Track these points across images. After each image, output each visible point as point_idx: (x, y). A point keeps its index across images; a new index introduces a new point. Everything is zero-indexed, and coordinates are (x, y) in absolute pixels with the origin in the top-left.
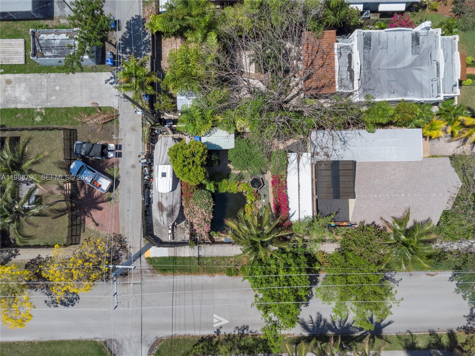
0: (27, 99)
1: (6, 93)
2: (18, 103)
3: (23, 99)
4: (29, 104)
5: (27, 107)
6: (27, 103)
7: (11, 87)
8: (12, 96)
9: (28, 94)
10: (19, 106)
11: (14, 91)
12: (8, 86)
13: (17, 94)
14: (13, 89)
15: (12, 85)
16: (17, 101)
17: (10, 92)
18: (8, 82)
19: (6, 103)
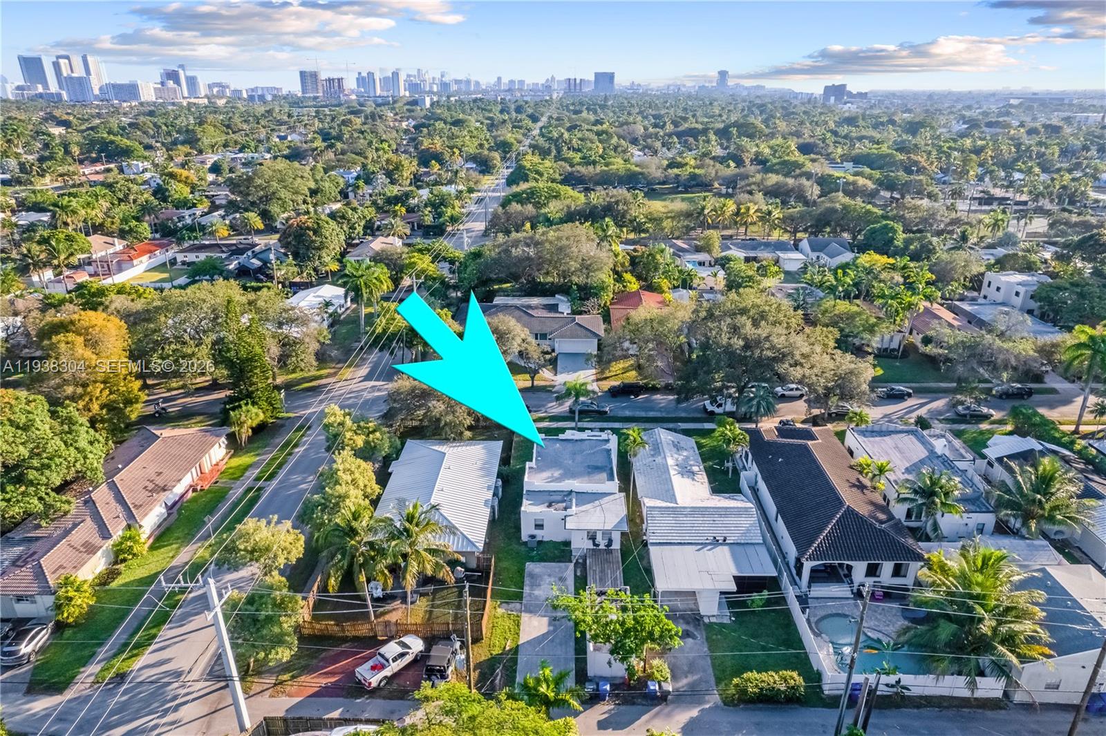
0: (536, 596)
1: (546, 577)
2: (531, 588)
3: (537, 593)
4: (528, 597)
5: (524, 595)
6: (530, 596)
7: (555, 582)
8: (541, 582)
9: (543, 598)
10: (527, 588)
11: (549, 584)
12: (557, 579)
13: (544, 586)
14: (552, 583)
15: (558, 582)
16: (534, 587)
17: (548, 580)
18: (562, 579)
19: (533, 576)
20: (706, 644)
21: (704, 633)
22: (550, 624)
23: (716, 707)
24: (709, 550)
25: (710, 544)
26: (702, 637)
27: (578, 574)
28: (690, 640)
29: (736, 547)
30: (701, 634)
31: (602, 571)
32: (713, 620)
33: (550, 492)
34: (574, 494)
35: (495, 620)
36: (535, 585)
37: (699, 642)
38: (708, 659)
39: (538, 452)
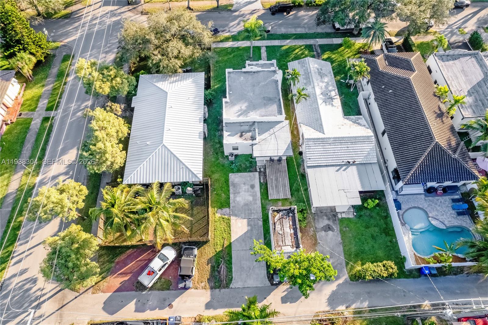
0: (238, 202)
1: (243, 185)
2: (234, 195)
3: (238, 199)
4: (233, 203)
5: (231, 202)
6: (234, 202)
7: (248, 189)
8: (240, 190)
9: (242, 203)
10: (232, 196)
11: (245, 191)
12: (249, 186)
13: (242, 193)
14: (247, 190)
15: (250, 189)
16: (236, 194)
18: (253, 187)
19: (234, 185)
20: (340, 236)
21: (338, 226)
22: (249, 225)
23: (345, 282)
24: (344, 170)
25: (345, 165)
26: (337, 230)
27: (262, 181)
28: (330, 233)
29: (360, 166)
30: (337, 227)
31: (277, 180)
32: (344, 216)
33: (241, 124)
34: (256, 124)
35: (216, 224)
36: (237, 193)
37: (336, 234)
38: (341, 246)
39: (229, 86)
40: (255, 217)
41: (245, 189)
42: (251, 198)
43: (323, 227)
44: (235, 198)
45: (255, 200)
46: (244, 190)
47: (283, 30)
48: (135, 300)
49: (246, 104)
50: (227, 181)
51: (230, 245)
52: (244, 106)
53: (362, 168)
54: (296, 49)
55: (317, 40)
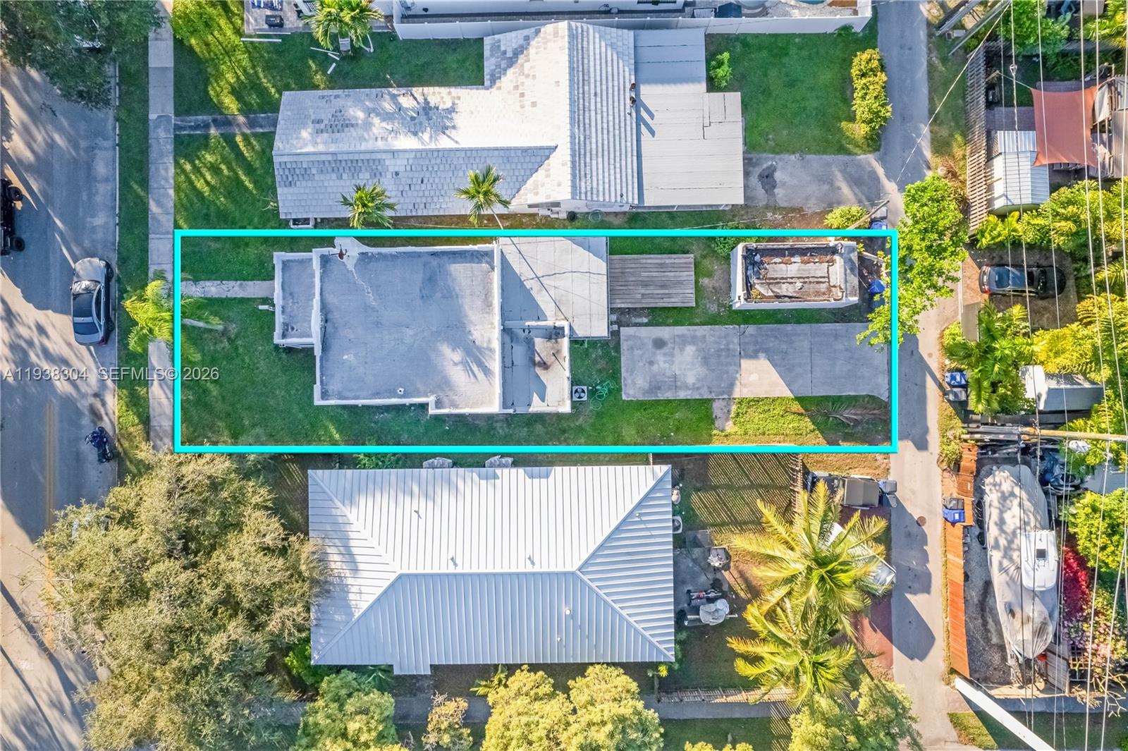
0: (698, 380)
1: (655, 368)
2: (681, 388)
3: (691, 380)
4: (701, 391)
5: (697, 397)
6: (698, 389)
7: (665, 355)
8: (669, 373)
9: (700, 370)
10: (682, 395)
11: (672, 363)
12: (658, 352)
13: (676, 369)
14: (668, 358)
15: (666, 350)
16: (679, 384)
17: (662, 364)
18: (659, 344)
19: (655, 388)
20: (786, 156)
21: (764, 155)
22: (754, 356)
23: (882, 160)
24: (652, 116)
25: (638, 112)
26: (772, 159)
27: (645, 320)
28: (777, 176)
30: (767, 159)
31: (645, 284)
35: (750, 432)
36: (675, 383)
37: (781, 164)
38: (808, 157)
39: (376, 395)
40: (736, 340)
41: (665, 362)
42: (690, 349)
43: (766, 191)
44: (686, 387)
45: (694, 340)
46: (667, 365)
47: (103, 221)
48: (908, 596)
49: (446, 350)
50: (641, 405)
51: (800, 399)
52: (450, 357)
53: (646, 71)
54: (194, 188)
55: (153, 116)
